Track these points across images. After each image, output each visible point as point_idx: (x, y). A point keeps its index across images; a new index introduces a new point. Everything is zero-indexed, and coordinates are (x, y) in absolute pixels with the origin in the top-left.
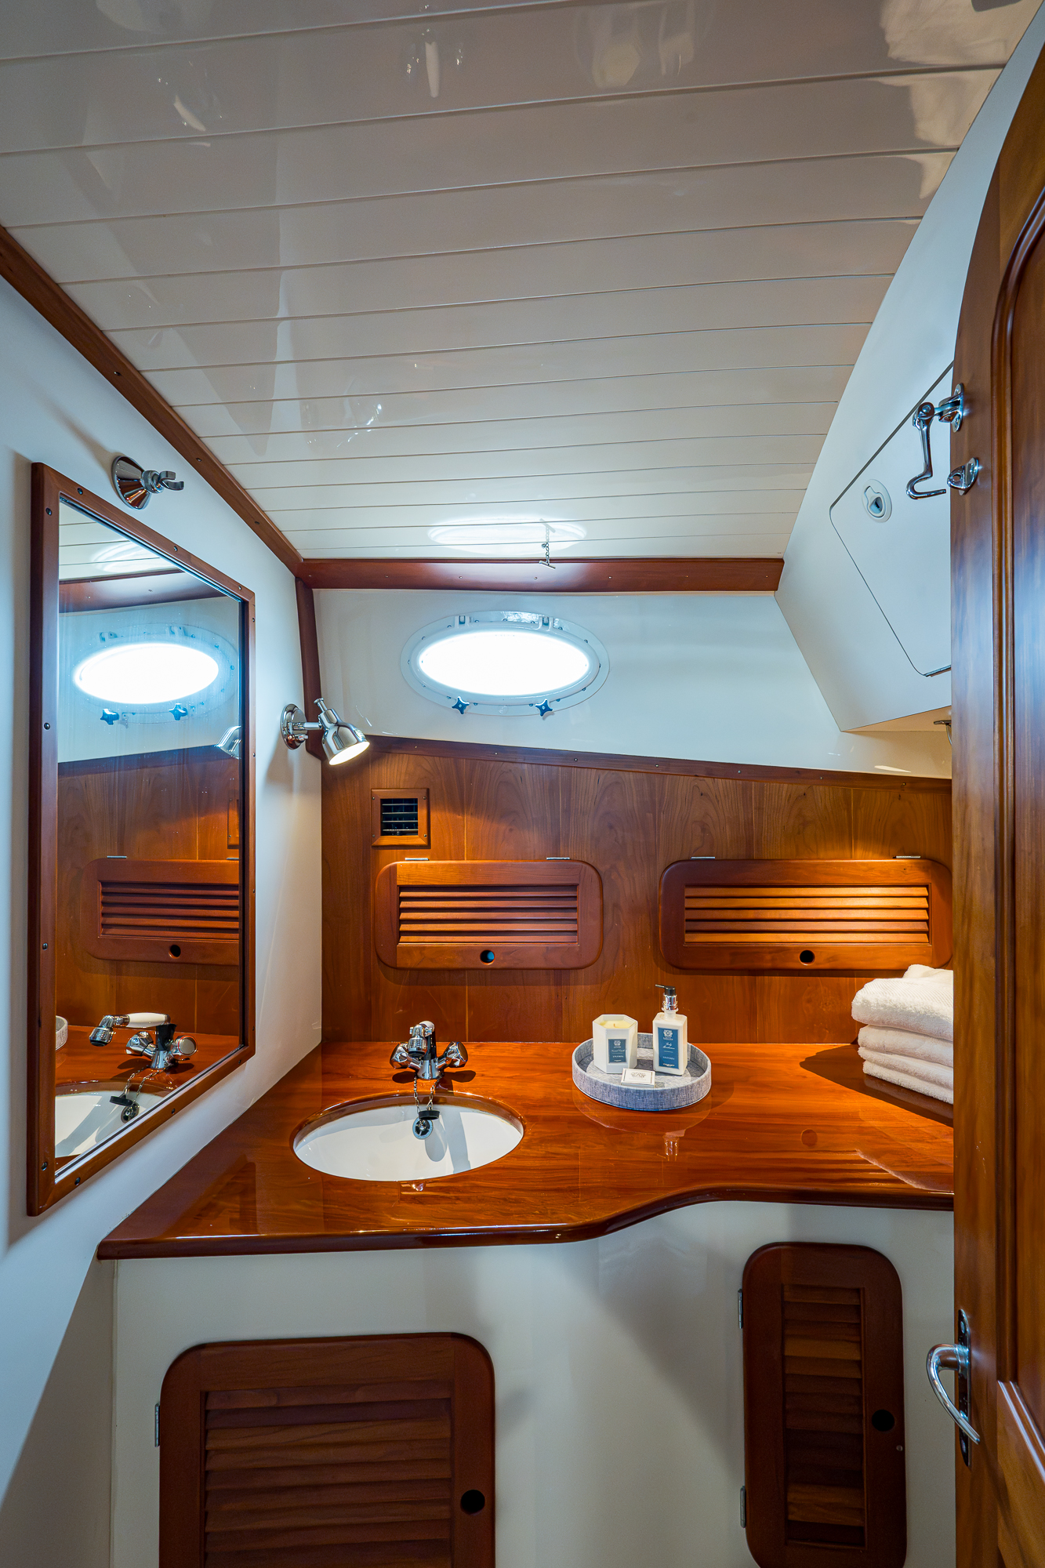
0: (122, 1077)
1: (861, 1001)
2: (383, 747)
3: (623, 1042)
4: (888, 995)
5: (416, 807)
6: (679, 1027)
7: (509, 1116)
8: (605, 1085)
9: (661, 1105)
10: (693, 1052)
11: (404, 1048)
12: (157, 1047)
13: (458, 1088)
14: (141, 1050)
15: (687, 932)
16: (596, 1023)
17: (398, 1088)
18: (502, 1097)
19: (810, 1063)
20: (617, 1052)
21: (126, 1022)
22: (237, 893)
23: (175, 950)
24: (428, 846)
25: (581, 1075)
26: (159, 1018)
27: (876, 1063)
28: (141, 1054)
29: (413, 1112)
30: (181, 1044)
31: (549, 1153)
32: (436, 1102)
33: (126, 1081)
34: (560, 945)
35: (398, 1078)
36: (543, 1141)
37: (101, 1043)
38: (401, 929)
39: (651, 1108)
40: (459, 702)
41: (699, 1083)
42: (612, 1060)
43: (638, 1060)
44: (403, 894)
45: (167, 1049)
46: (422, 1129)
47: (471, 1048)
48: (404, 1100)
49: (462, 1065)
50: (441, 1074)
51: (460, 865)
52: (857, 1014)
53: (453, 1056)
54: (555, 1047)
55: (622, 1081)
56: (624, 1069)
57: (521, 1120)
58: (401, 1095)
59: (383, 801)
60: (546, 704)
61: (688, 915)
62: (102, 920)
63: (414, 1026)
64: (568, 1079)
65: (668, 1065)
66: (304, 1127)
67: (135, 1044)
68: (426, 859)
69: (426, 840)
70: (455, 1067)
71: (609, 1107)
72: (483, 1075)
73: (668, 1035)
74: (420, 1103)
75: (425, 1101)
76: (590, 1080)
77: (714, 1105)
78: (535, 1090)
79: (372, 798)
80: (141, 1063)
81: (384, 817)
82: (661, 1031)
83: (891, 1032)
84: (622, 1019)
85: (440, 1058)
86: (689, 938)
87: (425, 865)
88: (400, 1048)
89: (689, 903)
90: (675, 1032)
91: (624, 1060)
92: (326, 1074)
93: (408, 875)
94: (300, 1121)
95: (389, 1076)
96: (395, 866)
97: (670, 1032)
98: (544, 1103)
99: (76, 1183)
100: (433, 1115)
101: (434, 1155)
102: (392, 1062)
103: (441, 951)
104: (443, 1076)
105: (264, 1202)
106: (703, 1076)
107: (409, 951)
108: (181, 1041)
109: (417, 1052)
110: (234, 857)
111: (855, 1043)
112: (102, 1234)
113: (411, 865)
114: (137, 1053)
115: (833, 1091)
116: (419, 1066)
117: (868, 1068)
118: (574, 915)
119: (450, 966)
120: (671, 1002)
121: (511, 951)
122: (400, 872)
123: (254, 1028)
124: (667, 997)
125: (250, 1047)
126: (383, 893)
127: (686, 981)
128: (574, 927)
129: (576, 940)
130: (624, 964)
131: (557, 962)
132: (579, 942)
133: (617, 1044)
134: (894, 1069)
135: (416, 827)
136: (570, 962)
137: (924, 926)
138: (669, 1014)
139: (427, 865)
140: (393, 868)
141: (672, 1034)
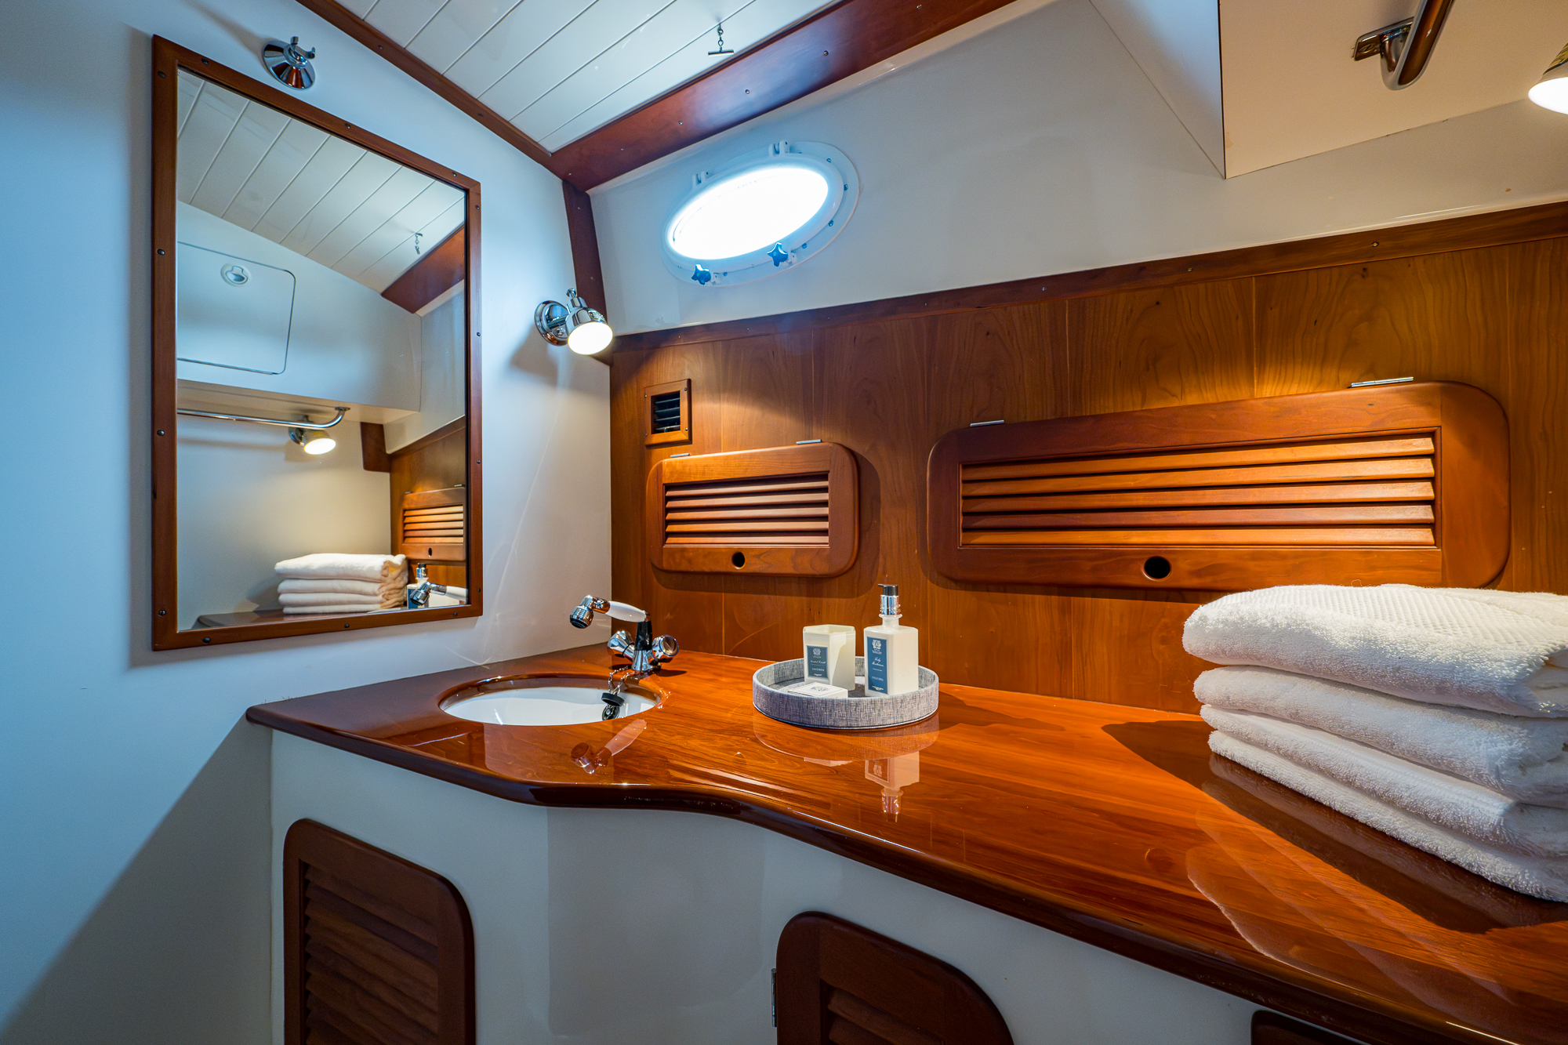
5: (681, 400)
6: (907, 641)
15: (965, 530)
16: (809, 630)
20: (817, 664)
24: (688, 441)
34: (810, 546)
38: (667, 530)
40: (699, 272)
42: (811, 674)
44: (669, 493)
51: (720, 457)
53: (656, 649)
59: (656, 398)
60: (777, 253)
61: (967, 506)
65: (877, 689)
69: (686, 435)
72: (690, 676)
73: (877, 647)
79: (646, 396)
81: (655, 415)
82: (874, 642)
86: (967, 538)
89: (966, 490)
93: (672, 473)
96: (663, 463)
97: (879, 642)
103: (698, 553)
107: (673, 552)
111: (1195, 699)
113: (674, 462)
116: (632, 656)
117: (1216, 741)
118: (825, 511)
119: (707, 569)
120: (889, 604)
121: (761, 554)
122: (666, 470)
123: (481, 590)
124: (884, 597)
125: (473, 607)
126: (652, 491)
127: (966, 600)
128: (824, 525)
129: (828, 542)
130: (884, 573)
131: (806, 568)
132: (831, 543)
133: (817, 653)
134: (1263, 746)
135: (679, 424)
136: (821, 568)
137: (1424, 513)
138: (887, 621)
139: (687, 460)
140: (661, 466)
141: (880, 645)
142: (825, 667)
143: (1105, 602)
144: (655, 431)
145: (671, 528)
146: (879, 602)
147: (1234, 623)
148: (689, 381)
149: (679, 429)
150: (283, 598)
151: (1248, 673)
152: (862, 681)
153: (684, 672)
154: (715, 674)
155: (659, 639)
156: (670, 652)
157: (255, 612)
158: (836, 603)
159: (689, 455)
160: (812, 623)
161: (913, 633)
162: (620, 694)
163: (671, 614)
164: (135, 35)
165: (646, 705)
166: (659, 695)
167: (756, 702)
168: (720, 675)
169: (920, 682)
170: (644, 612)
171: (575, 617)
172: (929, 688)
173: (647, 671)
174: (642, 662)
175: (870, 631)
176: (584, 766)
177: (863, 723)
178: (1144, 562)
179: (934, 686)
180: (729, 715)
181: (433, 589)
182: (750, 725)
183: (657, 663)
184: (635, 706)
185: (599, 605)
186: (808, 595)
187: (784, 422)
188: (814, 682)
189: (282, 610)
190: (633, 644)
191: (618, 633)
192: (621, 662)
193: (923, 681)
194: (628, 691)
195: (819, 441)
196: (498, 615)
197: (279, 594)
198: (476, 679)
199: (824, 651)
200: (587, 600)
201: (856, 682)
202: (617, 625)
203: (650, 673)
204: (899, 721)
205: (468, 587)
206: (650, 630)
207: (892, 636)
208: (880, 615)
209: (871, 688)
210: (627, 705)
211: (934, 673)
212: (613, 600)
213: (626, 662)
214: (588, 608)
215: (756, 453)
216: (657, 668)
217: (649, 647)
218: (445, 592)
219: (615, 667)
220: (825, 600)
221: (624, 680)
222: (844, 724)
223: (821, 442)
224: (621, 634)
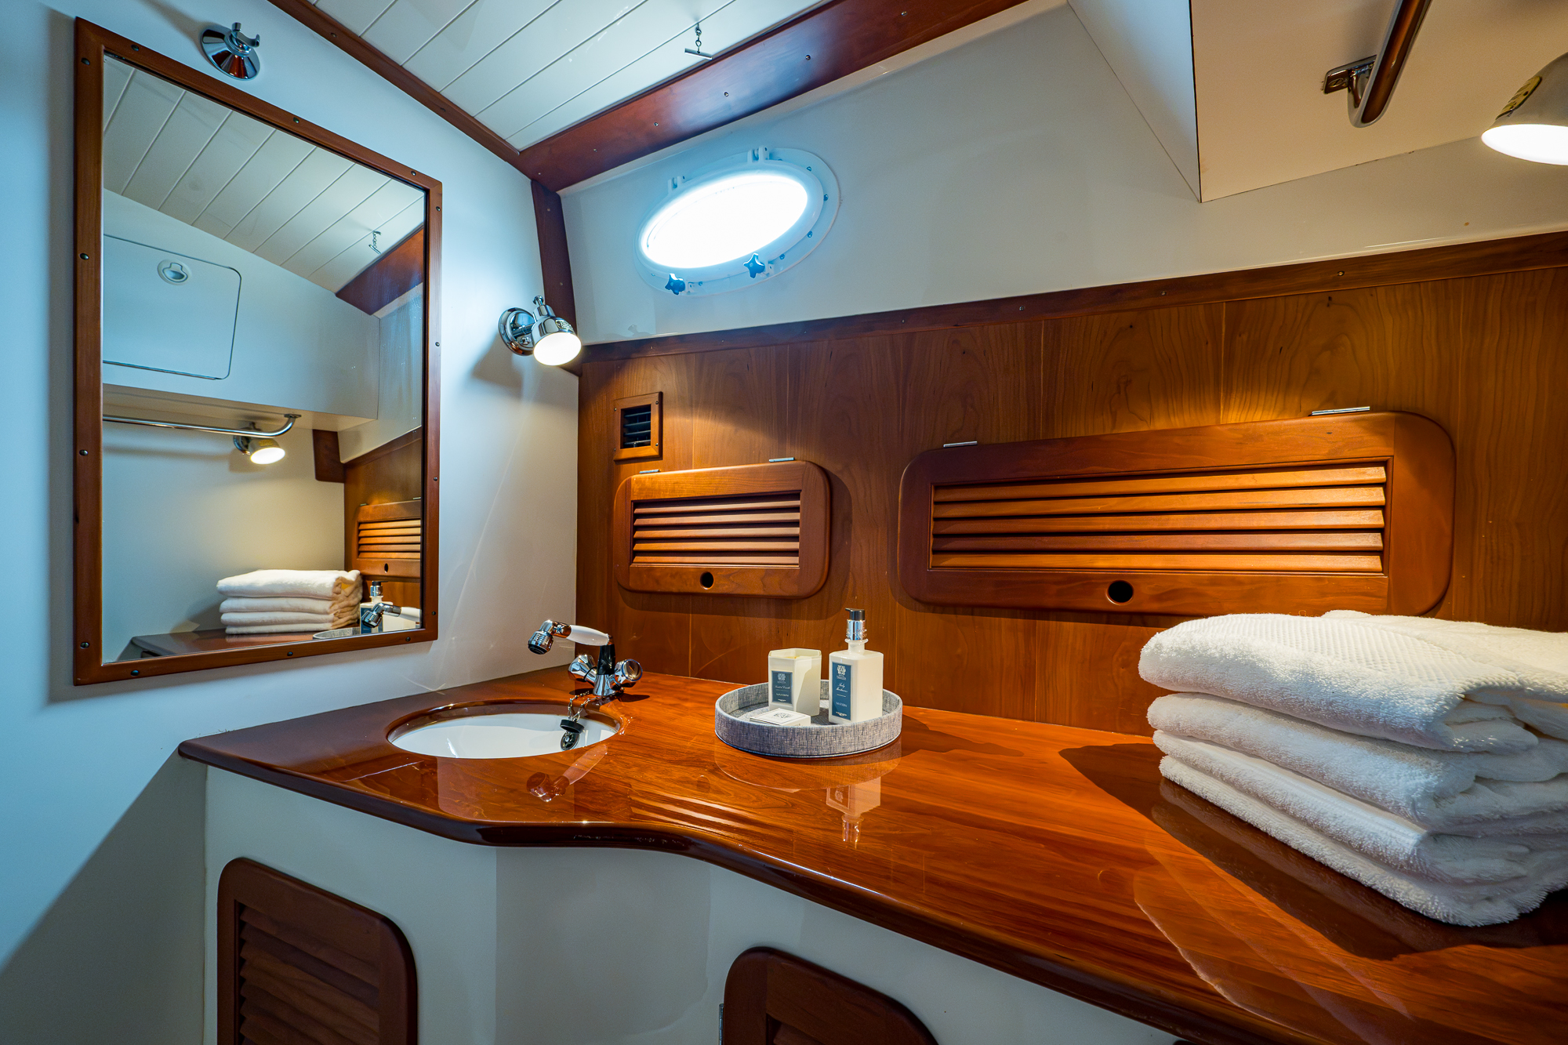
5: (652, 414)
6: (872, 666)
15: (935, 551)
16: (775, 654)
19: (1077, 755)
20: (781, 689)
24: (660, 456)
34: (780, 567)
38: (634, 549)
40: (673, 281)
42: (775, 699)
44: (638, 511)
51: (685, 475)
52: (1148, 671)
53: (619, 674)
59: (625, 411)
61: (938, 528)
65: (840, 715)
68: (657, 470)
79: (616, 409)
81: (624, 429)
86: (937, 560)
87: (655, 477)
89: (938, 512)
93: (641, 489)
103: (666, 573)
107: (640, 572)
113: (644, 478)
116: (594, 681)
117: (1168, 767)
118: (796, 531)
119: (674, 589)
120: (856, 628)
121: (730, 574)
122: (635, 487)
123: (436, 613)
124: (850, 622)
125: (428, 630)
126: (620, 509)
127: (933, 622)
128: (795, 545)
129: (798, 562)
130: (854, 595)
131: (775, 590)
132: (800, 564)
133: (782, 678)
134: (1208, 772)
135: (649, 438)
136: (791, 590)
137: (1374, 540)
138: (853, 646)
139: (657, 476)
140: (629, 482)
141: (845, 671)
142: (789, 692)
143: (1068, 626)
144: (624, 446)
145: (639, 547)
146: (846, 626)
147: (1187, 653)
148: (661, 394)
149: (649, 444)
150: (225, 617)
151: (1198, 701)
152: (827, 704)
153: (648, 697)
154: (679, 699)
155: (622, 664)
156: (634, 676)
157: (195, 632)
158: (803, 625)
159: (659, 471)
160: (779, 646)
161: (878, 657)
162: (580, 721)
163: (637, 635)
165: (606, 733)
166: (620, 722)
167: (718, 731)
168: (686, 700)
169: (884, 706)
170: (607, 635)
171: (534, 643)
172: (892, 714)
173: (609, 696)
174: (603, 686)
175: (835, 656)
176: (541, 796)
177: (824, 752)
178: (1109, 587)
179: (897, 712)
180: (689, 744)
181: (387, 610)
182: (710, 754)
183: (620, 687)
184: (596, 734)
185: (560, 629)
186: (777, 617)
187: (758, 439)
188: (777, 708)
189: (225, 629)
190: (595, 668)
191: (580, 656)
192: (584, 687)
193: (887, 707)
194: (589, 717)
195: (792, 459)
196: (454, 638)
197: (222, 614)
198: (429, 707)
199: (789, 676)
200: (547, 624)
201: (821, 706)
202: (580, 649)
203: (612, 698)
204: (860, 748)
205: (422, 608)
206: (613, 654)
207: (856, 662)
208: (847, 641)
209: (834, 714)
210: (587, 731)
211: (898, 698)
212: (578, 624)
213: (589, 686)
214: (548, 633)
215: (727, 470)
216: (620, 694)
217: (610, 671)
218: (399, 613)
219: (577, 692)
220: (794, 622)
221: (584, 705)
222: (804, 752)
223: (794, 460)
224: (583, 658)
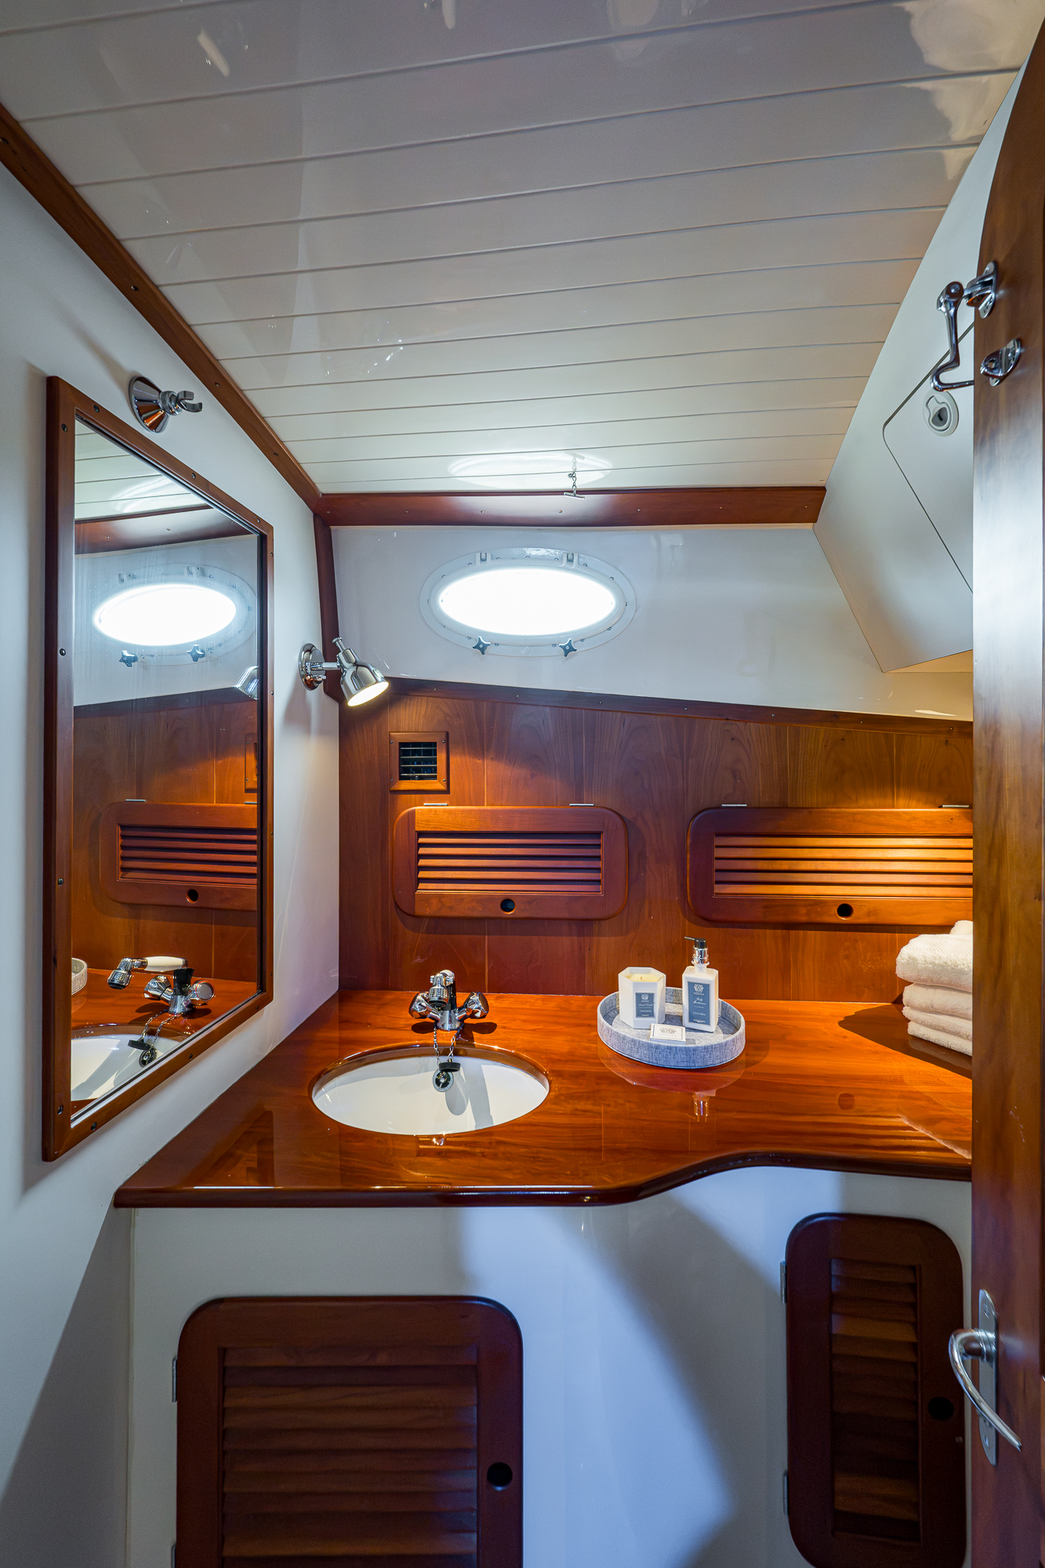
0: (139, 1022)
1: (906, 957)
2: (403, 689)
3: (651, 996)
4: (937, 952)
5: (435, 750)
6: (710, 981)
7: (534, 1070)
8: (633, 1041)
9: (694, 1062)
10: (724, 1009)
11: (423, 997)
12: (175, 991)
13: (479, 1040)
14: (159, 994)
15: (718, 882)
16: (622, 976)
17: (418, 1039)
18: (526, 1051)
19: (849, 1023)
20: (644, 1006)
21: (144, 965)
22: (255, 837)
23: (193, 894)
24: (447, 791)
25: (608, 1029)
26: (177, 962)
27: (923, 1024)
28: (159, 998)
29: (433, 1063)
30: (198, 987)
31: (577, 1110)
32: (456, 1054)
33: (144, 1025)
34: (584, 894)
35: (418, 1028)
36: (572, 1097)
37: (119, 986)
38: (419, 876)
39: (683, 1065)
40: (480, 642)
41: (733, 1041)
42: (639, 1014)
43: (666, 1015)
44: (421, 840)
45: (184, 994)
46: (443, 1081)
47: (491, 998)
48: (425, 1051)
49: (483, 1017)
50: (461, 1025)
51: (479, 810)
52: (901, 972)
53: (474, 1007)
54: (577, 1000)
55: (651, 1037)
56: (652, 1025)
57: (546, 1075)
58: (422, 1045)
59: (402, 744)
60: (569, 644)
61: (718, 865)
62: (121, 863)
63: (435, 975)
64: (595, 1033)
65: (698, 1021)
66: (322, 1076)
67: (153, 988)
68: (445, 804)
69: (445, 785)
70: (476, 1018)
71: (639, 1063)
72: (504, 1028)
73: (699, 989)
74: (440, 1055)
75: (445, 1053)
76: (618, 1035)
77: (748, 1064)
78: (559, 1044)
79: (390, 742)
80: (159, 1007)
81: (402, 761)
82: (691, 985)
83: (940, 992)
84: (649, 972)
85: (460, 1009)
86: (719, 889)
87: (445, 811)
88: (419, 997)
89: (718, 853)
90: (706, 987)
91: (652, 1015)
92: (344, 1023)
93: (428, 821)
94: (320, 1069)
95: (408, 1025)
96: (414, 811)
97: (701, 986)
98: (571, 1058)
99: (92, 1128)
100: (454, 1067)
101: (455, 1108)
102: (411, 1011)
103: (460, 899)
104: (463, 1027)
105: (283, 1154)
106: (737, 1033)
107: (427, 898)
108: (198, 986)
109: (438, 1002)
110: (252, 801)
111: (899, 1001)
112: (118, 1182)
113: (430, 810)
114: (154, 997)
115: (877, 1053)
116: (439, 1017)
117: (913, 1029)
118: (598, 864)
119: (469, 914)
120: (700, 955)
121: (532, 900)
122: (419, 818)
123: (272, 974)
124: (697, 950)
125: (268, 993)
126: (401, 838)
128: (597, 876)
129: (600, 890)
131: (580, 912)
132: (604, 891)
133: (645, 998)
134: (943, 1030)
135: (435, 771)
136: (595, 913)
137: (969, 880)
138: (700, 968)
140: (412, 813)
141: (702, 988)
142: (652, 1009)
143: (811, 933)
144: (402, 778)
145: (422, 874)
148: (447, 733)
149: (435, 777)
161: (716, 975)
163: (421, 958)
164: (33, 371)
175: (688, 976)
178: (837, 907)
186: (579, 935)
207: (706, 980)
